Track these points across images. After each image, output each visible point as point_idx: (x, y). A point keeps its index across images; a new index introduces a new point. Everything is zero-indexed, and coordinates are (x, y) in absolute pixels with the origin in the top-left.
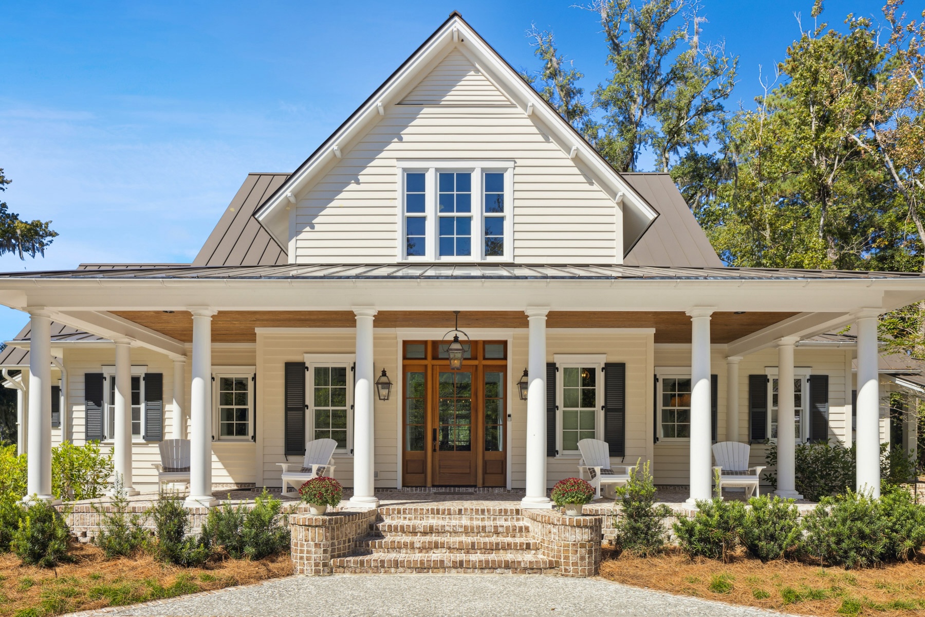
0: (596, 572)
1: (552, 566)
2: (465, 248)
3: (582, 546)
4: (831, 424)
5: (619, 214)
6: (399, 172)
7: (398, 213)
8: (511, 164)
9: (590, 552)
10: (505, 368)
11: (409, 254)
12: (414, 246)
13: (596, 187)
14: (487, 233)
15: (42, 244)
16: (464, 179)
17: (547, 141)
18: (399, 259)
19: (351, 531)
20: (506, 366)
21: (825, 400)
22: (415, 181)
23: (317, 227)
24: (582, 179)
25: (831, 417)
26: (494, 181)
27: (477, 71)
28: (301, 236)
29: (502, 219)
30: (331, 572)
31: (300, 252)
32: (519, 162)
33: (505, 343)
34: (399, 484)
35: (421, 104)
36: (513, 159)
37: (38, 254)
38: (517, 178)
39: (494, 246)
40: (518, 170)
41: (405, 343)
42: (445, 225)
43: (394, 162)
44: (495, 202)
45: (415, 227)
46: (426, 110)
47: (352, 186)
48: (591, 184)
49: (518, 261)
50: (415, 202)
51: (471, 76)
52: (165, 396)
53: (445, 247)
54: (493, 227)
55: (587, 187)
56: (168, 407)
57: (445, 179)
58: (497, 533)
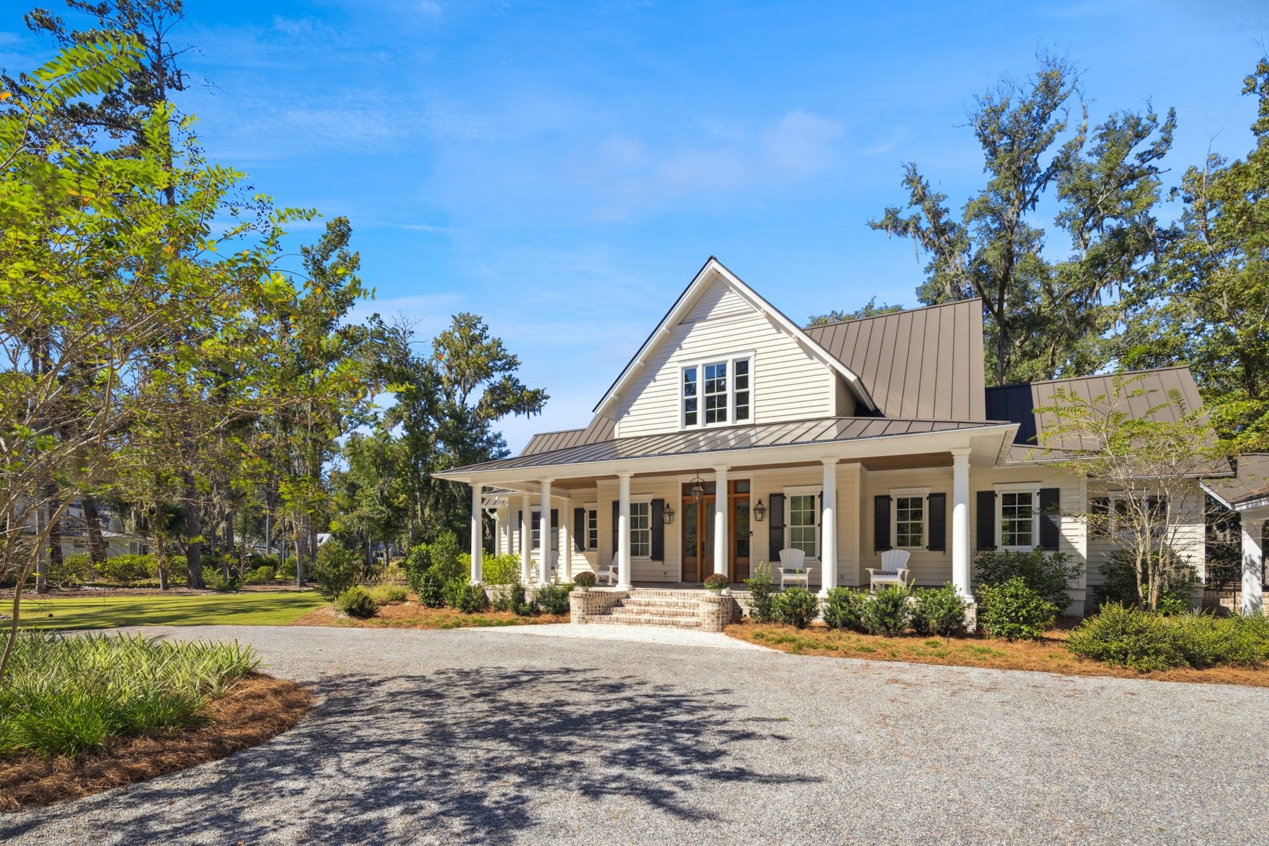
0: (722, 630)
1: (698, 625)
2: (722, 416)
3: (713, 614)
4: (1064, 532)
5: (832, 379)
6: (679, 370)
7: (679, 397)
8: (752, 354)
9: (718, 618)
10: (748, 498)
11: (687, 424)
12: (690, 419)
13: (816, 360)
14: (738, 404)
15: (540, 407)
16: (722, 369)
17: (779, 332)
18: (679, 429)
19: (601, 602)
20: (749, 497)
21: (1057, 511)
22: (689, 374)
23: (632, 413)
24: (805, 356)
25: (1063, 526)
26: (742, 367)
27: (731, 291)
28: (623, 420)
29: (747, 393)
30: (587, 622)
31: (622, 430)
32: (759, 351)
33: (748, 481)
34: (679, 579)
35: (693, 322)
36: (754, 350)
37: (538, 413)
38: (758, 363)
39: (742, 413)
40: (758, 357)
41: (684, 485)
42: (710, 402)
43: (676, 364)
44: (742, 382)
45: (690, 405)
46: (697, 325)
47: (652, 384)
48: (812, 359)
49: (758, 422)
50: (690, 389)
51: (727, 295)
52: (560, 523)
53: (710, 418)
54: (742, 399)
55: (809, 361)
56: (561, 531)
57: (709, 369)
58: (684, 607)
